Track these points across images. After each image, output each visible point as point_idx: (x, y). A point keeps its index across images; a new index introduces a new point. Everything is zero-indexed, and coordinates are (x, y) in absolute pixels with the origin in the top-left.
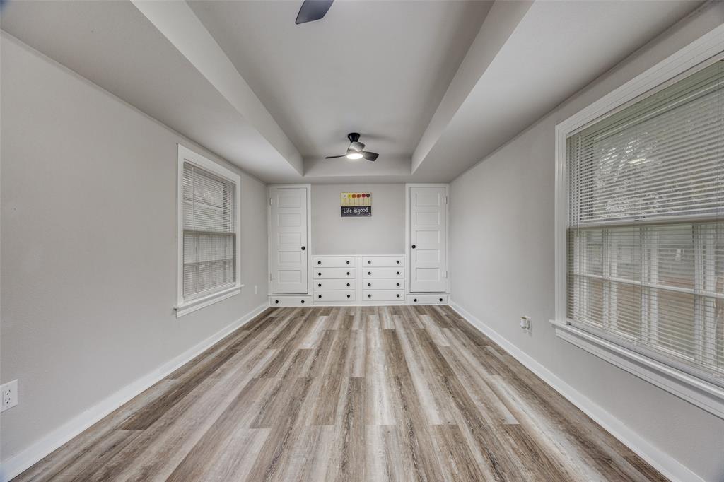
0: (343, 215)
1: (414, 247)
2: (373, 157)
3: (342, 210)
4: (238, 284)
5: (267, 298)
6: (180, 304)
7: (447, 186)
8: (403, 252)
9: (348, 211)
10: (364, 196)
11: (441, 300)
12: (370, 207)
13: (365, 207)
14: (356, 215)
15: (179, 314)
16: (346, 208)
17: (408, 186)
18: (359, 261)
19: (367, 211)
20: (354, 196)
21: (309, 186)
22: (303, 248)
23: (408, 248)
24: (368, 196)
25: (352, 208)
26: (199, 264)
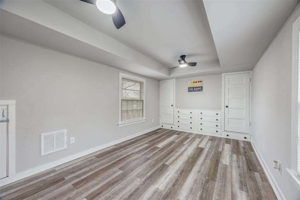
0: (189, 91)
1: (227, 107)
2: (194, 64)
3: (189, 89)
4: (144, 118)
5: (159, 124)
6: (120, 123)
7: (250, 72)
8: (220, 109)
9: (191, 89)
10: (199, 82)
11: (245, 138)
12: (202, 87)
13: (199, 87)
14: (195, 91)
15: (119, 126)
16: (190, 88)
17: (223, 74)
18: (196, 113)
19: (200, 89)
20: (194, 82)
21: (175, 80)
22: (172, 106)
23: (223, 107)
24: (201, 82)
25: (193, 88)
26: (128, 110)
